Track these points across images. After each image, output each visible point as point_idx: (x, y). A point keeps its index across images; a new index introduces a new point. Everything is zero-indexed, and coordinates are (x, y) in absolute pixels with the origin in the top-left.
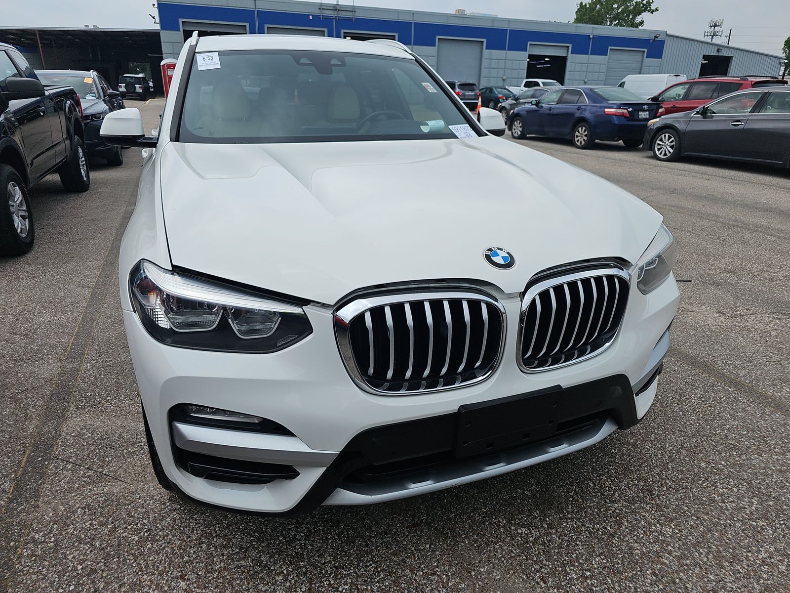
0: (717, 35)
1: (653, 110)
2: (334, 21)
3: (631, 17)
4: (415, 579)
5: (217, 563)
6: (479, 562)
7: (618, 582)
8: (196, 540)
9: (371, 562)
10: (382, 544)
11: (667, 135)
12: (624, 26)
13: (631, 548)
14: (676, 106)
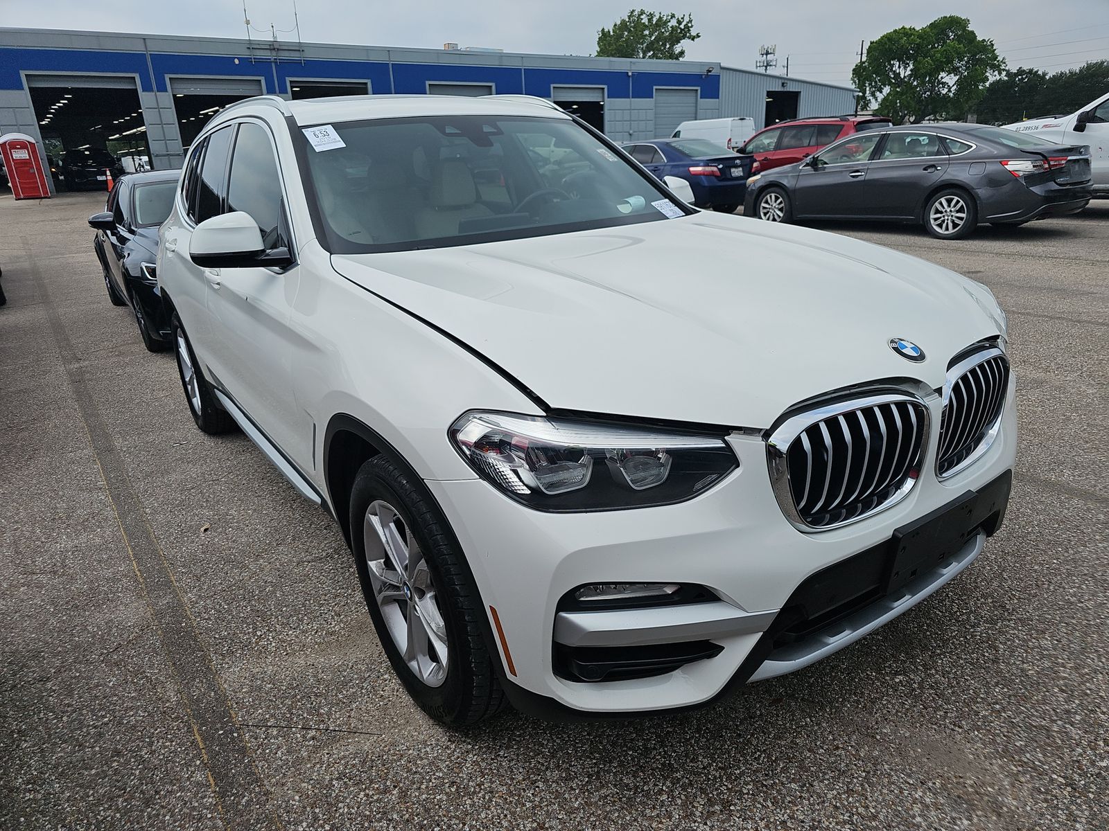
0: (771, 65)
1: (746, 165)
2: (273, 65)
3: (668, 46)
4: (820, 759)
5: (573, 800)
6: (877, 723)
7: (1033, 707)
8: (524, 780)
9: (758, 753)
10: (755, 730)
11: (773, 195)
12: (660, 58)
13: (1023, 670)
14: (769, 158)
